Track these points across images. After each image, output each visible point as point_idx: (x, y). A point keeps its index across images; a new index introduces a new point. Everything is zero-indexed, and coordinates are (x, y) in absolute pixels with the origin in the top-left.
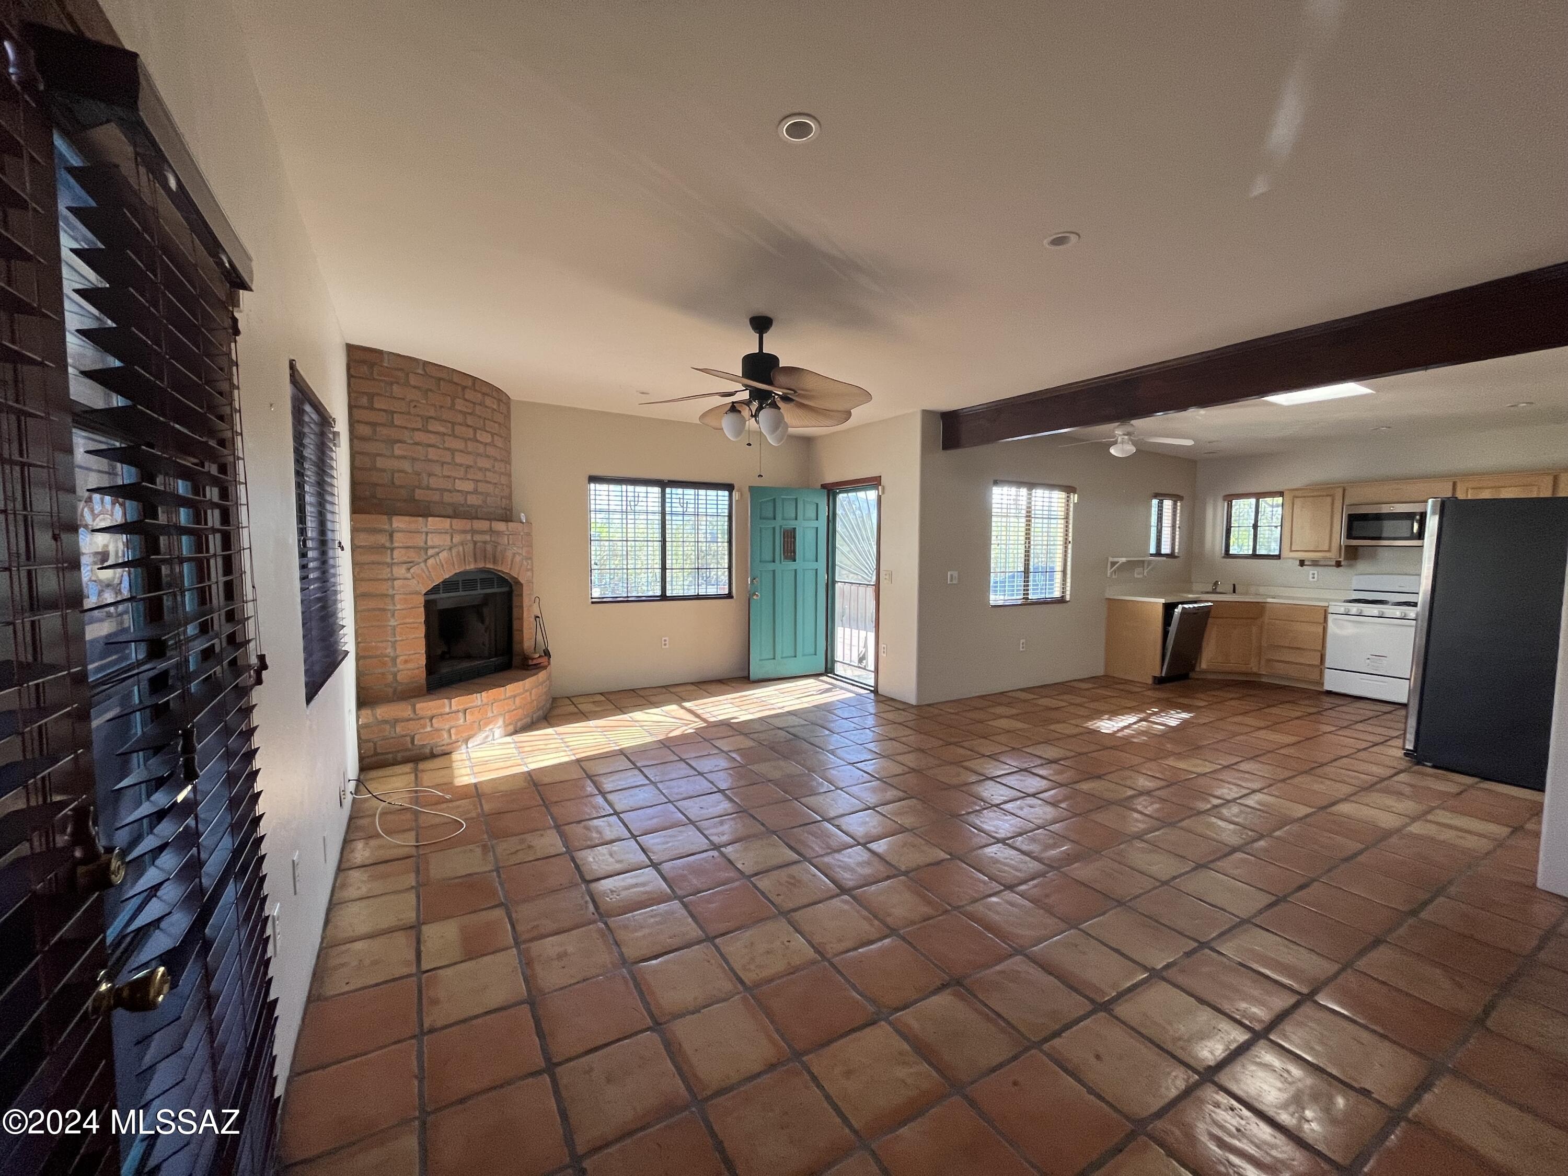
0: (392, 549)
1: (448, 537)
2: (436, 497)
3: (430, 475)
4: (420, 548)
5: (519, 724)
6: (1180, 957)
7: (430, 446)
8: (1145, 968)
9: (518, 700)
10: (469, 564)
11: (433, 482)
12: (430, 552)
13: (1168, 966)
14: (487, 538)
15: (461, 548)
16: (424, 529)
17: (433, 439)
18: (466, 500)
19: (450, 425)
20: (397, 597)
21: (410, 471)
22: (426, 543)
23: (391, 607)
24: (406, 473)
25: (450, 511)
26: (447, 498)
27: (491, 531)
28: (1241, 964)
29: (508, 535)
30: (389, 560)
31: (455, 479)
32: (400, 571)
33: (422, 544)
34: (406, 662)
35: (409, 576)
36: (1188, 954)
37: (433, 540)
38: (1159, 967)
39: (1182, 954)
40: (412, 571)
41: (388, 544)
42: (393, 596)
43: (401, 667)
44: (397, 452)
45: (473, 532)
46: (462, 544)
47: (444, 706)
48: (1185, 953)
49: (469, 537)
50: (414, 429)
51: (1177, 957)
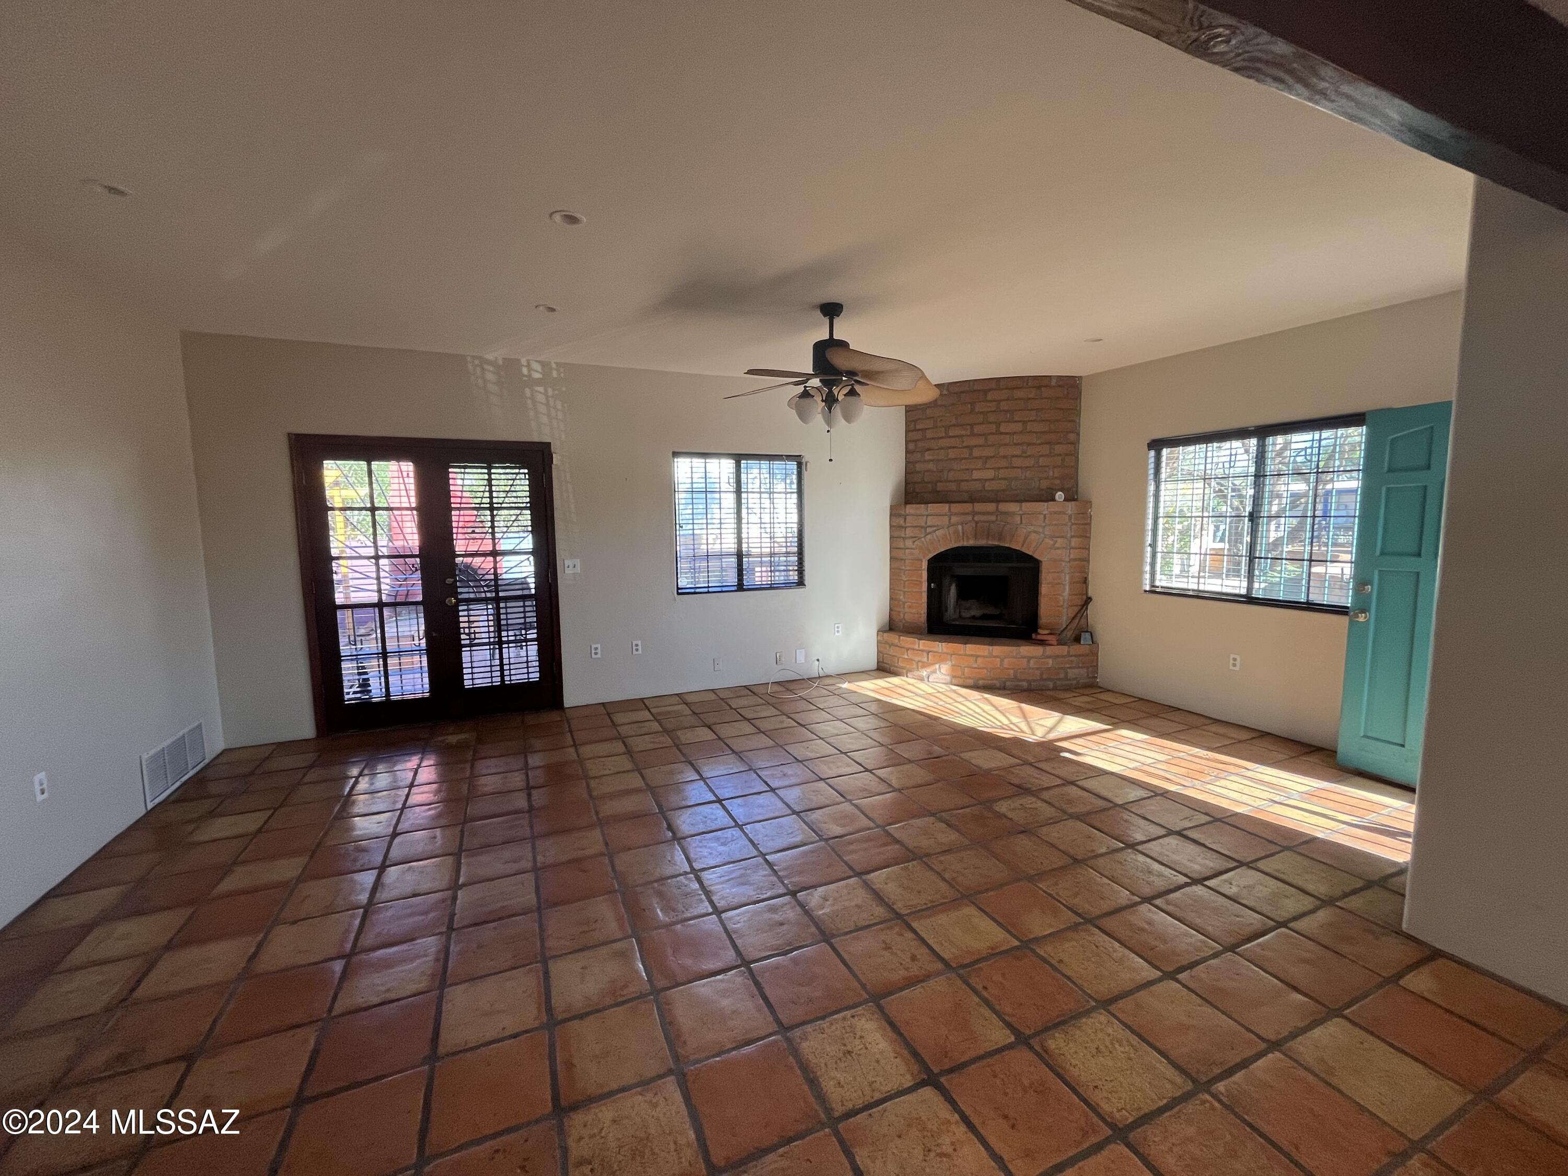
0: (906, 528)
1: (947, 518)
2: (953, 487)
3: (949, 471)
4: (922, 527)
5: (981, 682)
6: (454, 909)
7: (950, 448)
8: (464, 885)
9: (980, 660)
10: (968, 539)
11: (951, 476)
12: (929, 530)
13: (455, 898)
14: (993, 518)
15: (960, 527)
16: (926, 513)
17: (952, 442)
18: (984, 486)
19: (969, 427)
20: (907, 561)
21: (935, 470)
22: (926, 523)
23: (903, 568)
24: (932, 471)
25: (965, 496)
26: (964, 486)
27: (998, 512)
28: (413, 940)
29: (1021, 516)
30: (903, 535)
31: (972, 470)
32: (909, 543)
33: (923, 524)
34: (910, 607)
35: (914, 546)
36: (453, 915)
37: (931, 521)
38: (459, 892)
39: (456, 912)
40: (916, 543)
41: (903, 525)
42: (905, 560)
43: (907, 610)
44: (927, 457)
45: (974, 513)
46: (962, 524)
47: (914, 643)
48: (455, 914)
49: (970, 518)
50: (939, 438)
51: (457, 907)
